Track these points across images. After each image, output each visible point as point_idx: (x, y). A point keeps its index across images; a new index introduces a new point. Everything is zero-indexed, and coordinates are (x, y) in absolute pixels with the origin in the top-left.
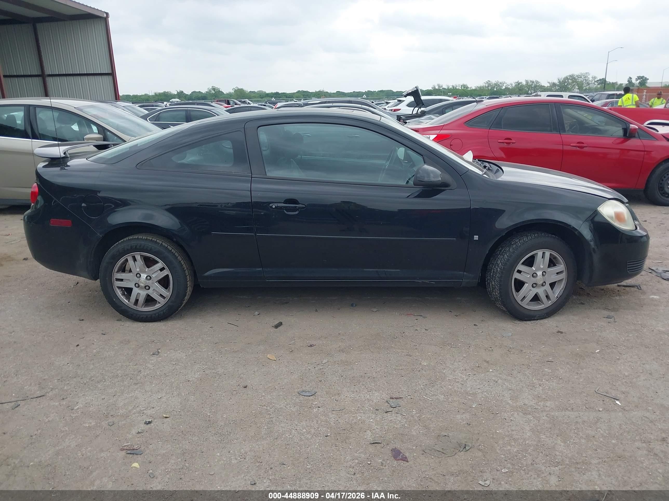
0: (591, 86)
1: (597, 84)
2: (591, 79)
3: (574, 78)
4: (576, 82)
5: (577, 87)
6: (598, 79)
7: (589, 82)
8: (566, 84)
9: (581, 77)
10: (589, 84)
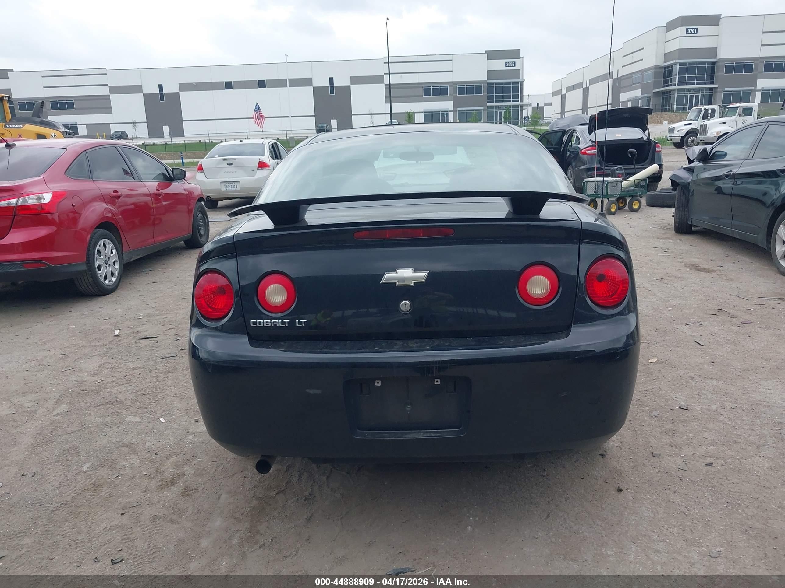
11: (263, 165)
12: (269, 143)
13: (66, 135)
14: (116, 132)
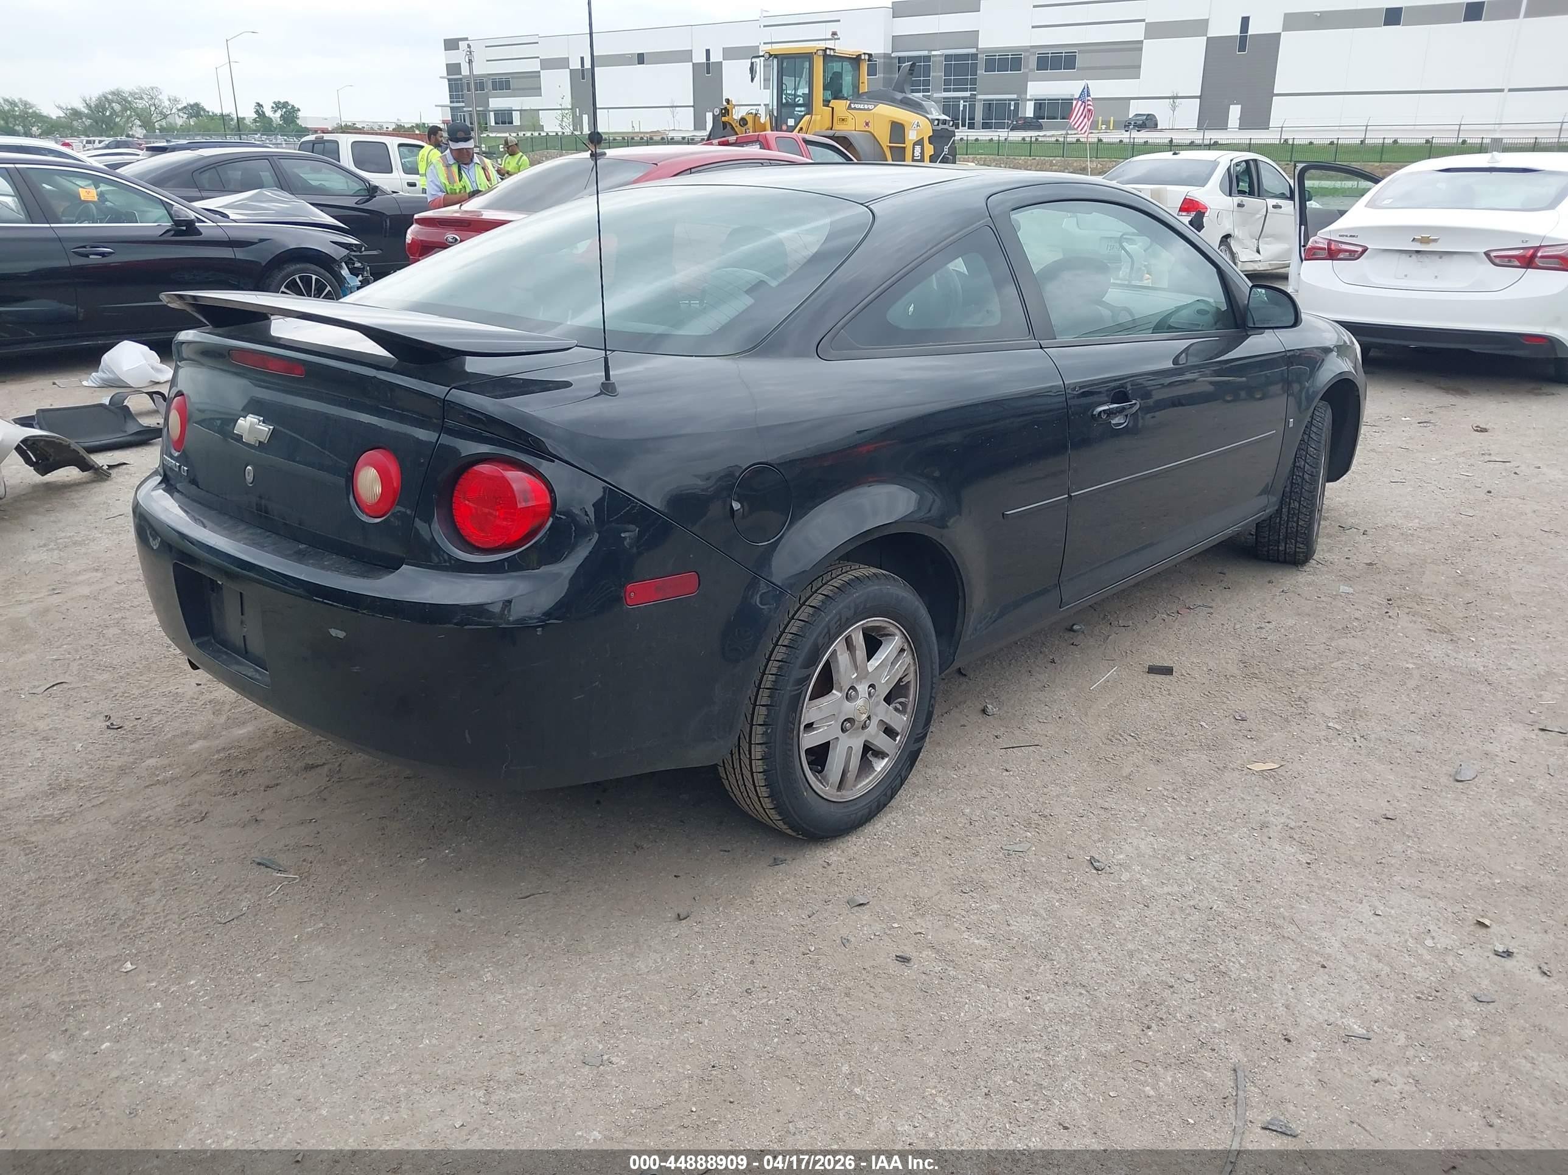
0: (170, 119)
1: (185, 116)
2: (167, 103)
3: (125, 100)
4: (134, 110)
5: (138, 122)
6: (185, 104)
7: (165, 111)
8: (108, 114)
9: (142, 98)
10: (165, 117)
11: (1191, 206)
12: (1231, 160)
13: (938, 125)
14: (1137, 115)
